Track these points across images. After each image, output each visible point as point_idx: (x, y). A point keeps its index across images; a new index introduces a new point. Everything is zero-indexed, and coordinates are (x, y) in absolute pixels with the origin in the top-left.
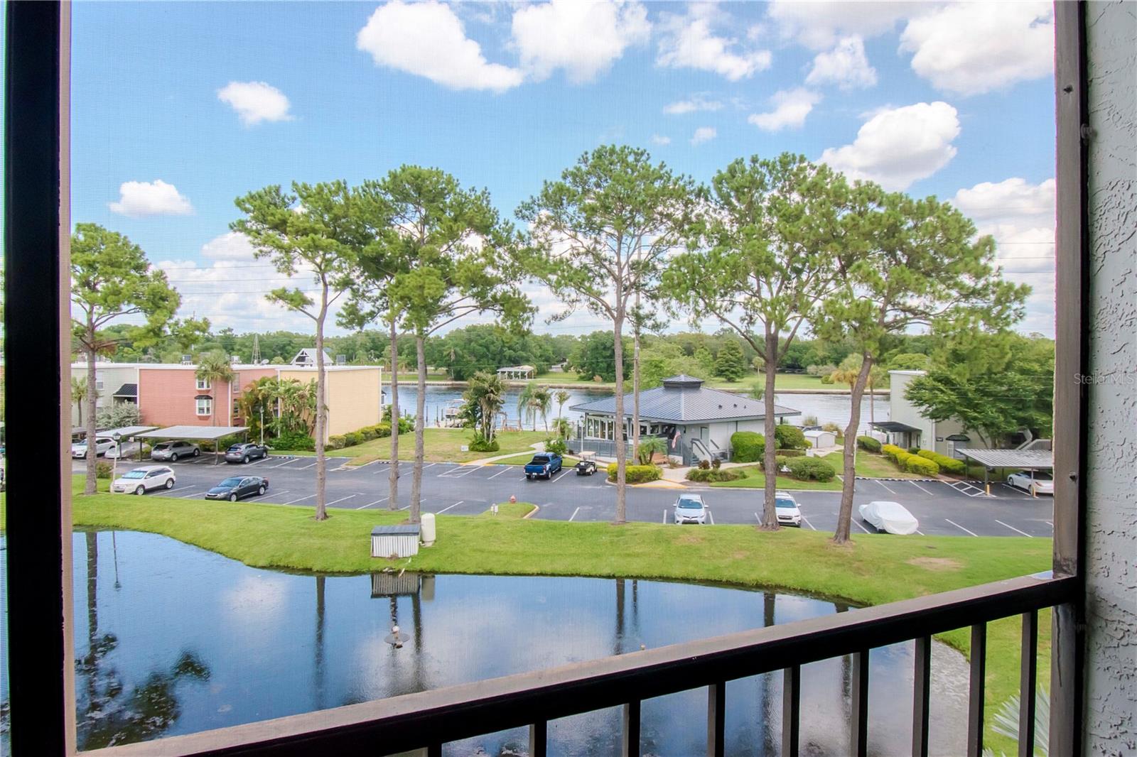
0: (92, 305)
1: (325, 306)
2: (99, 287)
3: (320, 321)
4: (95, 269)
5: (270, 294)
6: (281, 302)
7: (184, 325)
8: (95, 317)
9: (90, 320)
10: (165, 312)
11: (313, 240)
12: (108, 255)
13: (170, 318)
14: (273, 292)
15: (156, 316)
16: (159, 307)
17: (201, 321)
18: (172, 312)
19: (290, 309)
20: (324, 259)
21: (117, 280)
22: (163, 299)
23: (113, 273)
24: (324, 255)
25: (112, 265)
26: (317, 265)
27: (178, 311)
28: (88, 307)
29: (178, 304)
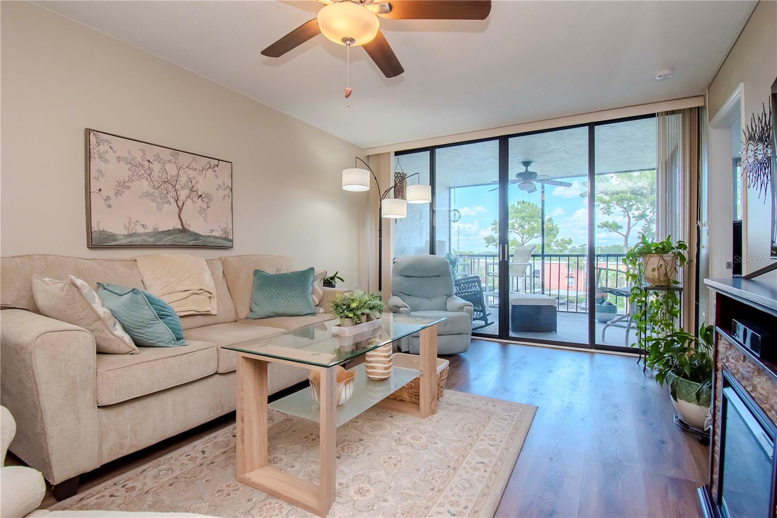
0: (523, 234)
1: (629, 229)
2: (526, 227)
3: (626, 237)
4: (525, 219)
5: (600, 225)
6: (605, 228)
7: (561, 242)
8: (524, 239)
9: (522, 241)
10: (552, 236)
11: (621, 196)
12: (530, 213)
13: (555, 238)
14: (601, 224)
15: (548, 238)
16: (549, 234)
17: (568, 239)
18: (555, 236)
19: (610, 231)
20: (628, 205)
21: (532, 223)
22: (551, 230)
23: (532, 220)
24: (628, 203)
25: (531, 217)
26: (624, 208)
27: (558, 235)
28: (521, 235)
29: (558, 232)
